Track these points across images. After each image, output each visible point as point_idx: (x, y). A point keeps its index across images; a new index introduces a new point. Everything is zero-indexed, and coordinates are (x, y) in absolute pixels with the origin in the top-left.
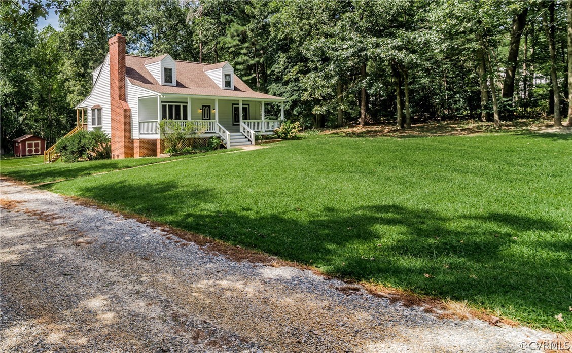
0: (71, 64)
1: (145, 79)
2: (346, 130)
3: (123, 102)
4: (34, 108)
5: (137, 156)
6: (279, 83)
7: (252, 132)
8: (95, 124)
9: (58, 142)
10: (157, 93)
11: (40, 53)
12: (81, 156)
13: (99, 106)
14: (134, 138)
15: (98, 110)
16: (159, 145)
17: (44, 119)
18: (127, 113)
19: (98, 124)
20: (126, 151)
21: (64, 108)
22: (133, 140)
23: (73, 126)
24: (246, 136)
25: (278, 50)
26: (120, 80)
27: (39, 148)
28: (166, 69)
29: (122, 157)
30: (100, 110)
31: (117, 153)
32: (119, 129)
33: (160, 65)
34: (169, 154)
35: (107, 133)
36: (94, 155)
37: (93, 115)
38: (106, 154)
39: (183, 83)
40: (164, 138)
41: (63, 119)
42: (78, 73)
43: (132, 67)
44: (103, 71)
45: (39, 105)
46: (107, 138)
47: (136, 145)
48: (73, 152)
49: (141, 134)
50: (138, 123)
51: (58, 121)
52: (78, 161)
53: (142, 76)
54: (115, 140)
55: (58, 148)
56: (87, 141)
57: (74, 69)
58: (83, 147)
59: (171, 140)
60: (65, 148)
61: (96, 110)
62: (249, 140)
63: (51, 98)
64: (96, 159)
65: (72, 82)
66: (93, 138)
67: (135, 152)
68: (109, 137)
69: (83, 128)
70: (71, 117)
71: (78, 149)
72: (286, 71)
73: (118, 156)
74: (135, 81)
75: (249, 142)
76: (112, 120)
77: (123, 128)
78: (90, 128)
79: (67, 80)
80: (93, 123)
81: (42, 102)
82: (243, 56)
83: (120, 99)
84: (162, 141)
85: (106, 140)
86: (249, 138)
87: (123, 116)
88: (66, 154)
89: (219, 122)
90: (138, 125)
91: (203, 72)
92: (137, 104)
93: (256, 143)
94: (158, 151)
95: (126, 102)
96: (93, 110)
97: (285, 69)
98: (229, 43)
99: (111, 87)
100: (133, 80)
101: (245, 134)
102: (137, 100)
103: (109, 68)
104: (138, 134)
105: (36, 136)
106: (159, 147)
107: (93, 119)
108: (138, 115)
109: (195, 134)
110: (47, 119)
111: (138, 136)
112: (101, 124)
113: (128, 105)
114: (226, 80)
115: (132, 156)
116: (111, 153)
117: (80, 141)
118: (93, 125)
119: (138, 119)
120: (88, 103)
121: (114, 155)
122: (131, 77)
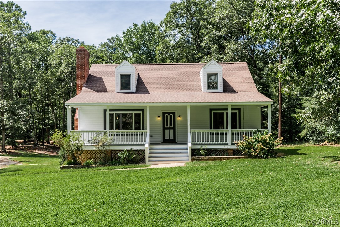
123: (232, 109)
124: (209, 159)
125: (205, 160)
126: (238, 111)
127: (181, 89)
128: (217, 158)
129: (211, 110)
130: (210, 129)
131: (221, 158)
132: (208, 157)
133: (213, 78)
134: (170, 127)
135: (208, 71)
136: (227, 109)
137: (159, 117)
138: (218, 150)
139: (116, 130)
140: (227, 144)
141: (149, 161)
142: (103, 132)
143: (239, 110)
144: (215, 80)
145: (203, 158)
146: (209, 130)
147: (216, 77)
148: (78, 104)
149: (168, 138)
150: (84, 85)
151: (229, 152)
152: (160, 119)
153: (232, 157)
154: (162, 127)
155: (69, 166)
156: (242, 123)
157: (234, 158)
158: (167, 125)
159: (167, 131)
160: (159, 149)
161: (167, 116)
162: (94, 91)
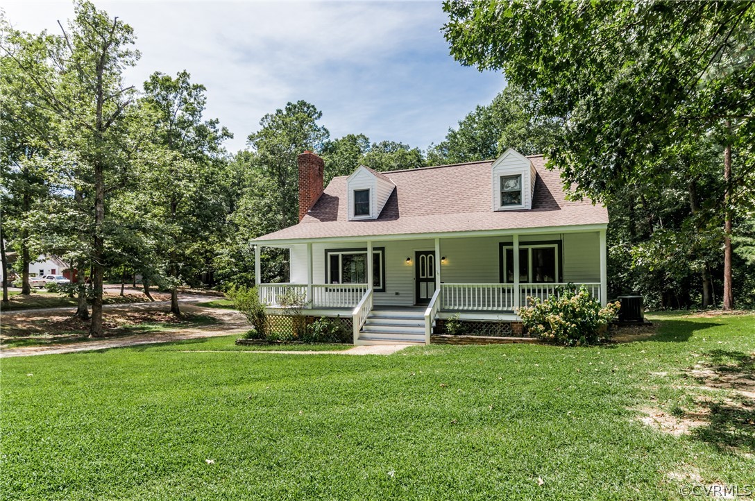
1: (335, 213)
7: (427, 313)
114: (507, 190)
123: (521, 243)
124: (461, 340)
125: (455, 341)
126: (557, 245)
127: (455, 207)
128: (477, 338)
129: (501, 245)
130: (500, 283)
131: (486, 339)
132: (460, 337)
133: (512, 183)
134: (429, 277)
135: (500, 171)
136: (511, 244)
137: (409, 259)
138: (494, 323)
139: (343, 283)
140: (512, 312)
141: (360, 338)
142: (323, 286)
143: (560, 243)
144: (516, 188)
145: (452, 338)
146: (497, 285)
147: (517, 182)
148: (288, 242)
149: (425, 297)
150: (309, 211)
151: (515, 328)
152: (411, 263)
153: (507, 340)
154: (415, 277)
155: (246, 340)
156: (565, 269)
157: (510, 340)
158: (423, 275)
159: (423, 285)
160: (385, 318)
161: (423, 258)
162: (319, 220)
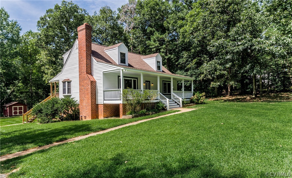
0: (46, 54)
1: (106, 59)
2: (222, 98)
3: (89, 76)
4: (20, 84)
5: (101, 118)
6: (183, 70)
7: (181, 99)
8: (65, 93)
9: (35, 107)
10: (120, 68)
11: (24, 48)
12: (54, 117)
13: (68, 79)
14: (99, 103)
15: (68, 82)
16: (122, 108)
17: (27, 92)
18: (93, 84)
19: (68, 93)
20: (92, 113)
21: (41, 85)
22: (98, 104)
23: (47, 96)
24: (176, 101)
25: (182, 50)
26: (87, 59)
27: (23, 111)
28: (121, 53)
29: (89, 119)
30: (69, 82)
31: (84, 115)
32: (86, 96)
33: (117, 50)
34: (131, 116)
35: (75, 99)
36: (65, 116)
37: (64, 86)
38: (76, 116)
39: (131, 65)
40: (126, 103)
41: (40, 91)
42: (51, 61)
43: (96, 51)
44: (72, 53)
45: (23, 83)
46: (75, 103)
47: (101, 109)
48: (47, 115)
49: (105, 100)
50: (102, 91)
51: (36, 93)
52: (52, 122)
53: (103, 57)
54: (83, 105)
55: (34, 111)
56: (59, 106)
57: (48, 58)
58: (56, 110)
59: (131, 105)
60: (40, 111)
61: (66, 83)
62: (178, 104)
63: (32, 79)
64: (67, 119)
65: (47, 67)
66: (65, 104)
67: (100, 114)
68: (78, 102)
69: (55, 96)
70: (46, 91)
71: (52, 112)
72: (187, 63)
73: (85, 117)
74: (99, 60)
75: (179, 106)
76: (81, 90)
77: (90, 96)
78: (61, 96)
79: (43, 65)
80: (64, 92)
81: (25, 81)
82: (162, 53)
83: (87, 73)
84: (124, 105)
85: (75, 105)
86: (178, 103)
87: (90, 86)
88: (41, 116)
89: (160, 92)
90: (102, 93)
91: (142, 60)
92: (102, 77)
93: (183, 106)
94: (120, 113)
95: (92, 76)
96: (64, 82)
97: (186, 62)
98: (153, 45)
99: (80, 64)
100: (98, 59)
101: (175, 100)
102: (102, 74)
103: (78, 50)
104: (103, 100)
105: (21, 103)
106: (122, 110)
107: (64, 90)
108: (102, 85)
109: (148, 100)
110: (28, 92)
111: (103, 102)
112: (70, 93)
113: (94, 78)
114: (158, 65)
115: (97, 117)
116: (79, 115)
117: (53, 106)
118: (63, 93)
119: (102, 88)
120: (60, 78)
121: (82, 116)
122: (96, 57)
129: (163, 81)
135: (157, 59)
150: (92, 55)
162: (104, 61)
